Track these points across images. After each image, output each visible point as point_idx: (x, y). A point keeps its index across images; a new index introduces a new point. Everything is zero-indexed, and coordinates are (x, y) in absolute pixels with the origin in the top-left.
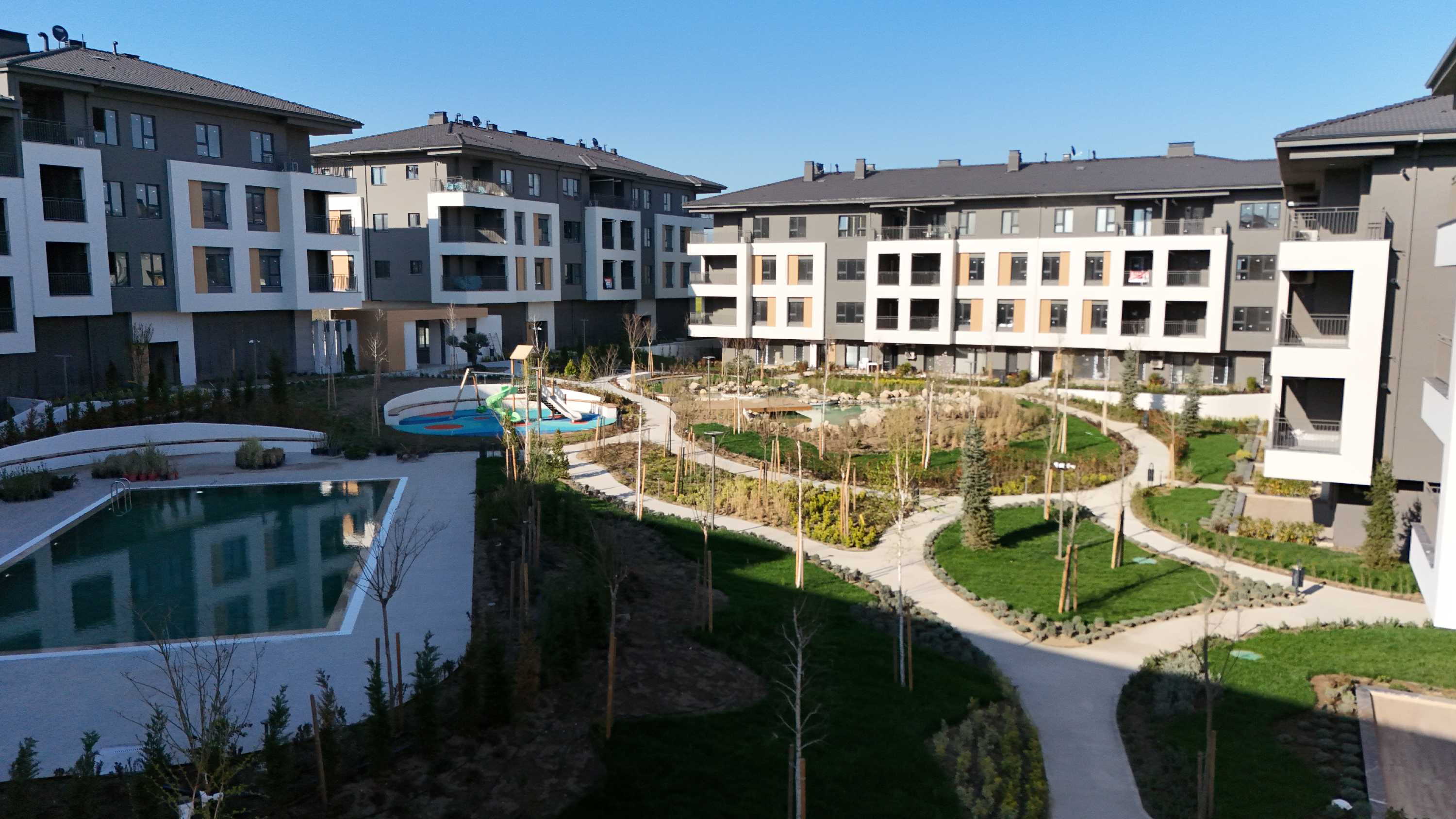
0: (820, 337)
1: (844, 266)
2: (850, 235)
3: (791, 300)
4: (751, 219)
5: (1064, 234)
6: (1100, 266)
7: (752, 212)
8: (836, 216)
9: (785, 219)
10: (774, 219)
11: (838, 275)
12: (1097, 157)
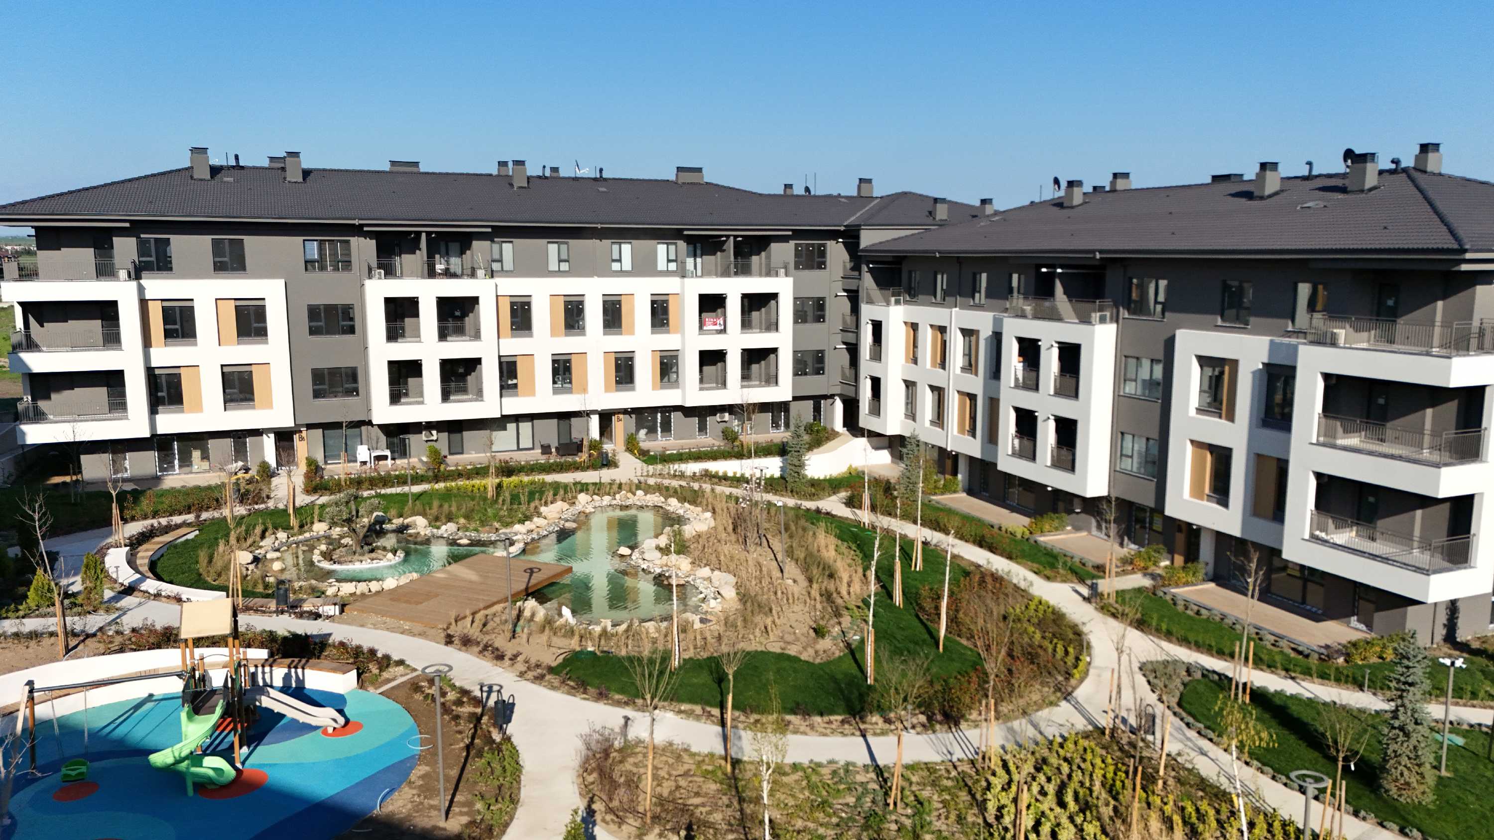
0: (287, 422)
1: (319, 314)
2: (323, 268)
3: (226, 369)
4: (133, 240)
5: (622, 273)
6: (665, 311)
7: (135, 228)
8: (300, 239)
9: (205, 241)
10: (179, 243)
11: (310, 328)
12: (604, 176)
